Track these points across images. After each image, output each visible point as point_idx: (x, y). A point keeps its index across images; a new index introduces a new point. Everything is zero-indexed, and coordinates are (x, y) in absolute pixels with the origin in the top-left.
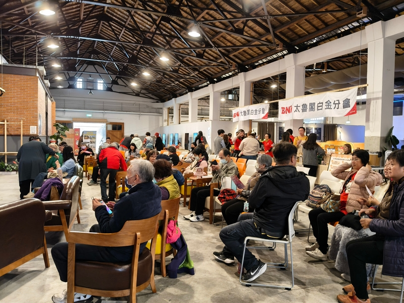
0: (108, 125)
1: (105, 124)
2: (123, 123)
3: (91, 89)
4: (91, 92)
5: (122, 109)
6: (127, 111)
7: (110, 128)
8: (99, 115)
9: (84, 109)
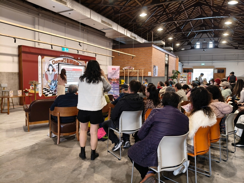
0: (215, 70)
1: (213, 69)
2: (225, 68)
3: (204, 48)
4: (204, 50)
5: (225, 59)
6: (228, 60)
7: (216, 71)
8: (209, 63)
9: (200, 61)
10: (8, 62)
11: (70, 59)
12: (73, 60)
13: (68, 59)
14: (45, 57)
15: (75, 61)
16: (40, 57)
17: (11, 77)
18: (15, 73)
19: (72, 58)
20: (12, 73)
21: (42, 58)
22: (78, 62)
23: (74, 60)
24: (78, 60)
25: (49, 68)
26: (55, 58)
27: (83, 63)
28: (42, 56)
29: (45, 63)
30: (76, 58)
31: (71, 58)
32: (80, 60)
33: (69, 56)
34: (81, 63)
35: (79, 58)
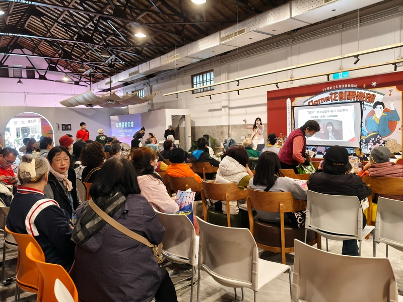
11: (347, 90)
12: (357, 91)
13: (341, 92)
14: (297, 99)
15: (361, 93)
16: (289, 101)
19: (354, 88)
21: (292, 102)
22: (371, 93)
23: (360, 91)
24: (373, 87)
26: (313, 97)
27: (390, 91)
28: (292, 99)
30: (364, 86)
31: (351, 88)
32: (378, 86)
33: (343, 86)
34: (381, 94)
35: (374, 84)
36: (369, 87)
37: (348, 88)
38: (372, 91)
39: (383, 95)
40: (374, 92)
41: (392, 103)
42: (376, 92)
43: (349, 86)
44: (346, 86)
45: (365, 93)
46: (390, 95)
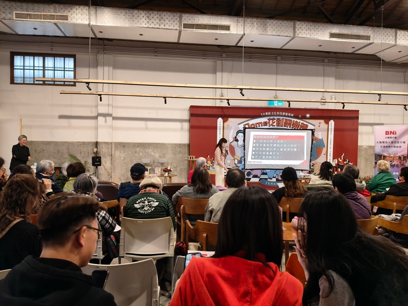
10: (174, 130)
11: (285, 118)
12: (293, 119)
13: (278, 119)
14: (230, 120)
15: (297, 122)
16: (220, 120)
17: (179, 150)
18: (184, 145)
19: (291, 117)
20: (180, 144)
21: (224, 122)
22: (305, 123)
23: (295, 120)
24: (307, 118)
25: (237, 137)
26: (249, 120)
27: (320, 123)
28: (225, 119)
29: (230, 128)
30: (300, 116)
31: (288, 116)
32: (311, 118)
33: (281, 113)
34: (312, 125)
35: (308, 116)
36: (304, 118)
37: (285, 116)
38: (306, 122)
39: (314, 126)
40: (307, 122)
41: (320, 133)
42: (309, 123)
43: (287, 114)
44: (284, 114)
45: (300, 122)
46: (319, 126)
